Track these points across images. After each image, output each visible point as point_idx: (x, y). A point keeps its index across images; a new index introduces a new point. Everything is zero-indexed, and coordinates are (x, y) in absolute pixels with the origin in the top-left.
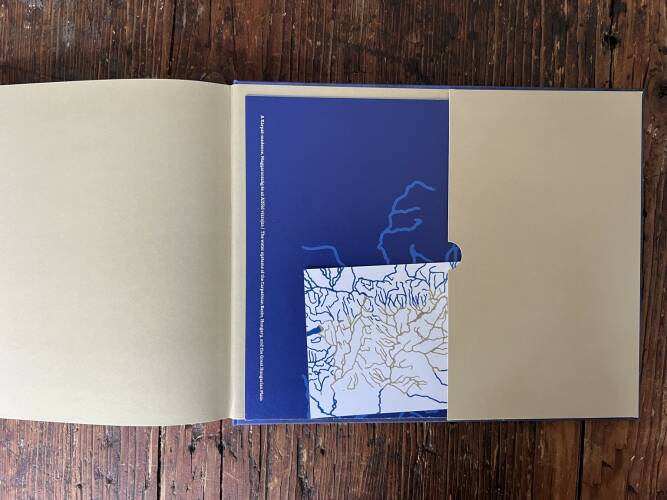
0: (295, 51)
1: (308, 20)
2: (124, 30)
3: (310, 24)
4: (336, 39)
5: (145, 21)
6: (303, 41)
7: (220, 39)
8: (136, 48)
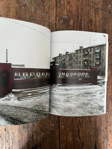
0: (84, 10)
1: (86, 3)
2: (45, 7)
3: (87, 4)
4: (93, 7)
5: (50, 5)
6: (85, 8)
7: (67, 8)
8: (48, 11)
